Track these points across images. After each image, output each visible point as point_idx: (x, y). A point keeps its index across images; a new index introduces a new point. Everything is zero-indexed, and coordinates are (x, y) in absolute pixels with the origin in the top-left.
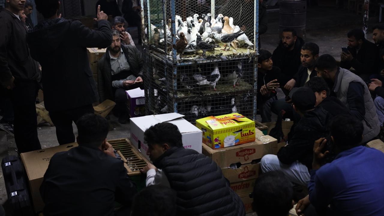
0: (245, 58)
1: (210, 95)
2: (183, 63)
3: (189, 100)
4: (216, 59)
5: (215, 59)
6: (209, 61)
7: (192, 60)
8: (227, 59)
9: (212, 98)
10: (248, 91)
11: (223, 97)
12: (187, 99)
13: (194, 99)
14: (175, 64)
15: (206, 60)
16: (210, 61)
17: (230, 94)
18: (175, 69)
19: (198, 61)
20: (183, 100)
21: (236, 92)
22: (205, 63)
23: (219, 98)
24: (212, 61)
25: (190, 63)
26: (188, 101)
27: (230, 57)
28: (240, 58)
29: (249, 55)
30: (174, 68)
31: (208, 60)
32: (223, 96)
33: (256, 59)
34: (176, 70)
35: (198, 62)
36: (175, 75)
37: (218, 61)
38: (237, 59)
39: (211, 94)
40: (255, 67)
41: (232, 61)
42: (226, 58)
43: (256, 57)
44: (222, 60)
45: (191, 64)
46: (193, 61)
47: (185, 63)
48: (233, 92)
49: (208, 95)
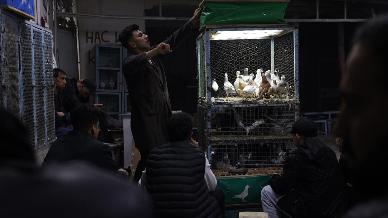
0: (284, 105)
1: (246, 140)
2: (217, 106)
3: (224, 143)
4: (253, 104)
5: (251, 104)
6: (245, 106)
7: (227, 103)
9: (248, 144)
10: (288, 140)
11: (260, 144)
12: (221, 143)
13: (229, 143)
14: (209, 106)
15: (242, 104)
16: (246, 105)
17: (268, 142)
18: (209, 111)
19: (234, 104)
20: (217, 143)
21: (275, 140)
22: (241, 107)
23: (256, 144)
24: (248, 106)
25: (225, 106)
26: (222, 144)
27: (267, 103)
28: (279, 105)
29: (288, 103)
30: (208, 110)
31: (244, 104)
32: (261, 143)
33: (296, 107)
34: (210, 112)
35: (233, 105)
36: (209, 117)
37: (255, 106)
38: (275, 105)
40: (296, 115)
41: (269, 107)
42: (263, 104)
43: (296, 104)
44: (259, 105)
45: (226, 108)
46: (228, 104)
47: (220, 105)
48: (271, 140)
49: (244, 140)
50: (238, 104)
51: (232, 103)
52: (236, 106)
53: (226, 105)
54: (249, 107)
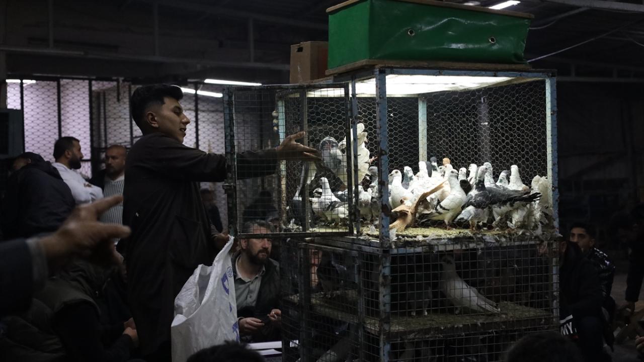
0: (533, 242)
1: (461, 326)
2: (402, 249)
3: (417, 336)
4: (474, 242)
5: (471, 242)
6: (458, 247)
7: (423, 243)
8: (497, 244)
9: (466, 335)
10: (541, 319)
11: (489, 333)
12: (412, 336)
13: (427, 336)
14: (386, 251)
15: (453, 244)
16: (462, 246)
17: (504, 327)
18: (385, 263)
19: (437, 245)
20: (404, 337)
21: (516, 321)
23: (482, 334)
24: (464, 248)
25: (419, 250)
26: (414, 339)
27: (503, 240)
28: (523, 243)
29: (541, 237)
30: (384, 259)
31: (457, 243)
32: (490, 331)
33: (554, 246)
34: (388, 264)
35: (436, 247)
36: (385, 277)
37: (478, 247)
38: (517, 243)
39: (464, 325)
40: (554, 264)
41: (505, 248)
42: (494, 241)
43: (555, 241)
44: (485, 245)
45: (420, 253)
46: (424, 245)
47: (408, 249)
48: (509, 322)
49: (457, 327)
50: (445, 244)
51: (432, 243)
52: (441, 248)
53: (421, 247)
54: (467, 250)
